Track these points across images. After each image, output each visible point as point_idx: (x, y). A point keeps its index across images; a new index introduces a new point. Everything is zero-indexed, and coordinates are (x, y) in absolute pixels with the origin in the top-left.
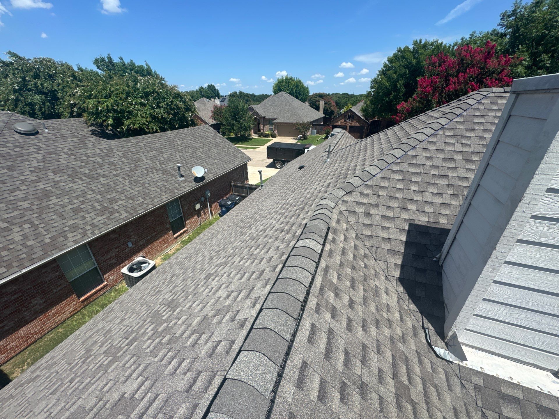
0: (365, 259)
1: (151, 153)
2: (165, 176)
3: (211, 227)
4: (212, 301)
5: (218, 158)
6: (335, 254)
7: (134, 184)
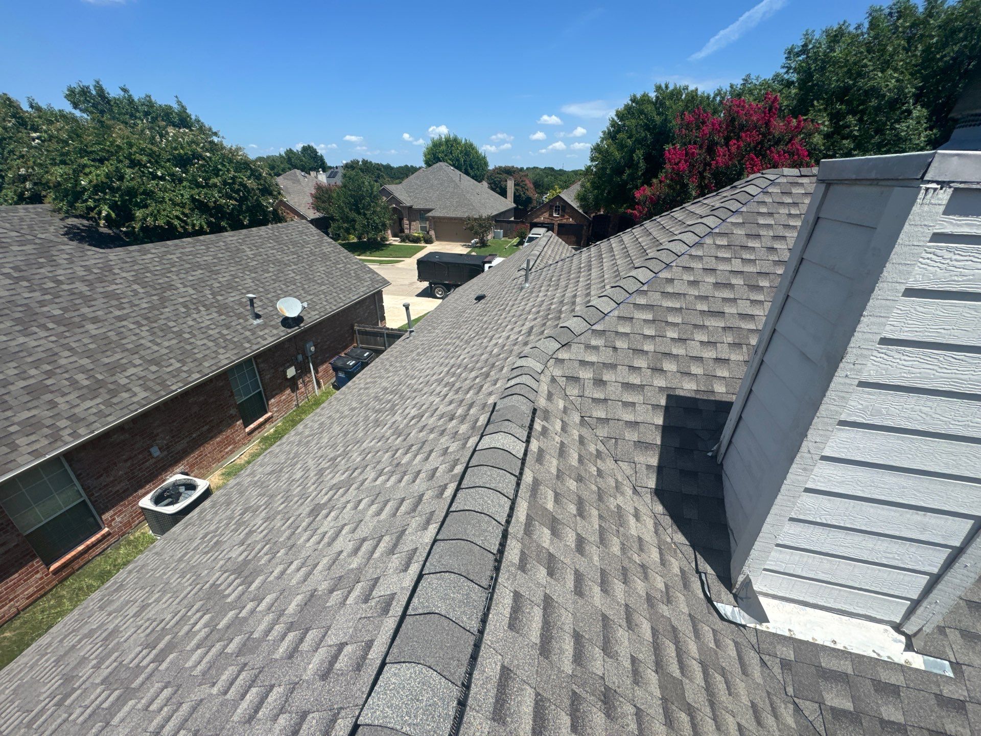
0: (598, 460)
1: (194, 273)
2: (223, 317)
3: (318, 410)
4: (325, 561)
5: (327, 282)
6: (548, 457)
7: (161, 334)
